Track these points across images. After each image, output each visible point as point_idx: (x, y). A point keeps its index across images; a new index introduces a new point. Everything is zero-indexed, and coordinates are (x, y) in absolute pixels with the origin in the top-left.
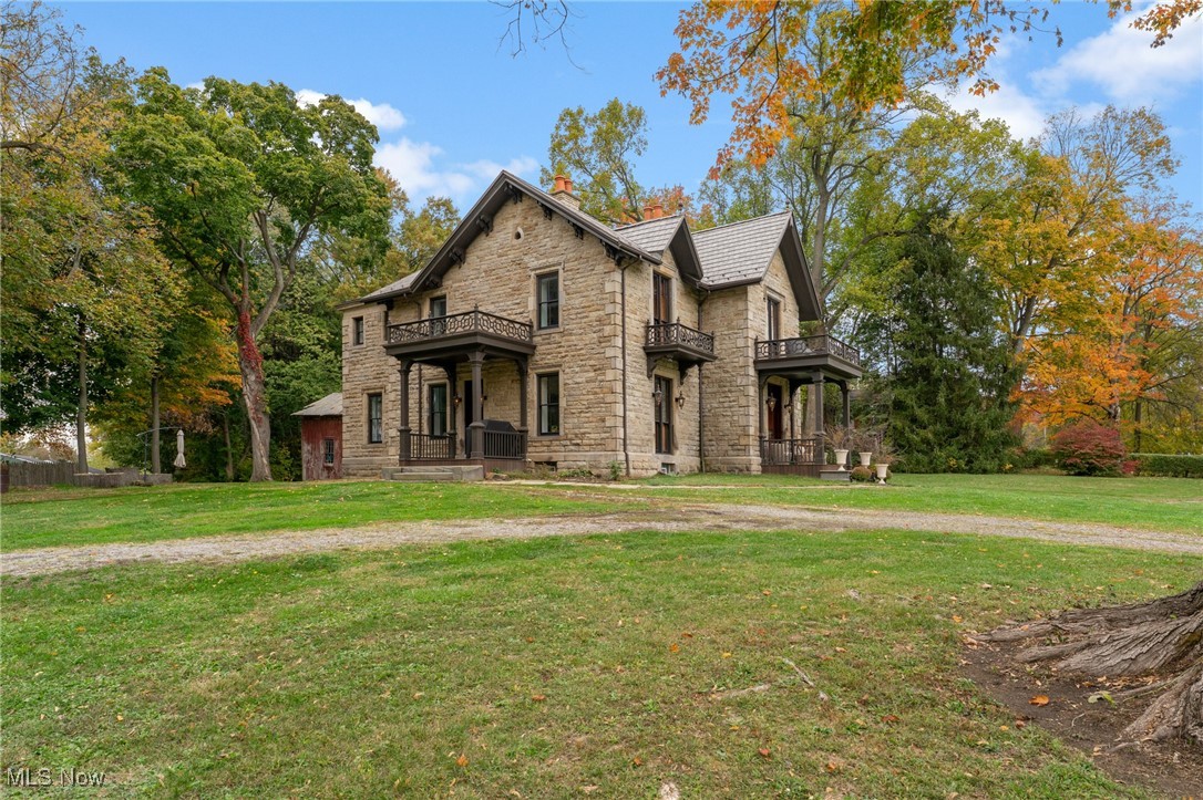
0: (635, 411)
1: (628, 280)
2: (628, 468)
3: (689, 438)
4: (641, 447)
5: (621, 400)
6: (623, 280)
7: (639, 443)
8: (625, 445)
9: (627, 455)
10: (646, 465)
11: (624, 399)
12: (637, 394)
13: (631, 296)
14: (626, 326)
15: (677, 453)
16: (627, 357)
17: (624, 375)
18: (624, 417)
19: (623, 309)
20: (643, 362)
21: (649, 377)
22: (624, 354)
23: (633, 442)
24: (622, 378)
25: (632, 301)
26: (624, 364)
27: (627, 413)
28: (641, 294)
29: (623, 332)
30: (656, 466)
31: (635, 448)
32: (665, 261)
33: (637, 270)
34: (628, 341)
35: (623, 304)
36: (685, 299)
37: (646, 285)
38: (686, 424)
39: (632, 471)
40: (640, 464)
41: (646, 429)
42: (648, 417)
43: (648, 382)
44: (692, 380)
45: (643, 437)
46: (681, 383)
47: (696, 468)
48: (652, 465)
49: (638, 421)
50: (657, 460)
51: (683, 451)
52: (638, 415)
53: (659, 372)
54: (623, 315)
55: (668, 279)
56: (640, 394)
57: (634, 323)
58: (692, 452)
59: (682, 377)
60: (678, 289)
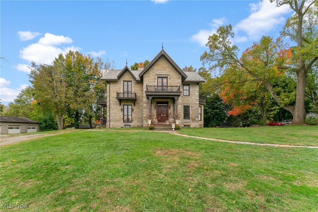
0: (114, 114)
1: (111, 86)
2: (109, 126)
3: (138, 118)
4: (117, 121)
5: (109, 112)
6: (110, 86)
8: (110, 121)
9: (110, 124)
10: (117, 125)
11: (110, 111)
12: (115, 110)
13: (113, 89)
14: (110, 95)
15: (133, 122)
16: (111, 102)
17: (110, 106)
18: (110, 115)
19: (110, 92)
20: (118, 103)
21: (120, 105)
22: (110, 102)
23: (113, 120)
24: (109, 107)
25: (113, 90)
26: (110, 104)
27: (111, 114)
28: (117, 88)
29: (110, 97)
30: (122, 125)
31: (114, 122)
32: (128, 78)
33: (116, 82)
34: (112, 99)
35: (110, 91)
36: (137, 85)
37: (120, 85)
38: (137, 115)
39: (112, 127)
40: (115, 125)
41: (119, 117)
42: (119, 115)
43: (120, 107)
44: (140, 104)
45: (117, 119)
46: (135, 106)
47: (141, 126)
48: (120, 125)
49: (115, 116)
50: (123, 124)
51: (135, 122)
52: (116, 114)
53: (125, 104)
54: (110, 94)
55: (131, 81)
56: (116, 110)
57: (114, 94)
58: (140, 122)
59: (134, 104)
60: (134, 83)
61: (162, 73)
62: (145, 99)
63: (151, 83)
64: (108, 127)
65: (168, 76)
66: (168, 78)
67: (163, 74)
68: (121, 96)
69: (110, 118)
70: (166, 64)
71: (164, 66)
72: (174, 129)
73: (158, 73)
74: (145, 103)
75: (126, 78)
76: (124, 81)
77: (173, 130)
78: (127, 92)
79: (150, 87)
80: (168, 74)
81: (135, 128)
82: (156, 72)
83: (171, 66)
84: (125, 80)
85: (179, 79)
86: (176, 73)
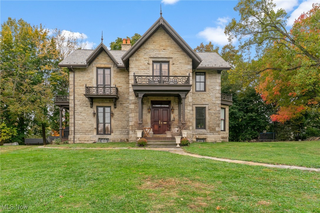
0: (82, 120)
1: (76, 75)
2: (74, 141)
3: (121, 128)
4: (86, 132)
5: (73, 117)
6: (74, 76)
7: (85, 131)
8: (74, 133)
9: (74, 136)
10: (87, 139)
11: (74, 117)
12: (83, 114)
13: (80, 80)
14: (75, 91)
15: (112, 134)
16: (76, 102)
17: (74, 108)
18: (74, 123)
19: (74, 86)
20: (89, 103)
21: (91, 107)
22: (74, 101)
23: (81, 131)
24: (73, 110)
25: (80, 82)
26: (74, 105)
27: (76, 122)
28: (87, 78)
29: (74, 94)
30: (94, 139)
31: (81, 133)
32: (105, 62)
33: (85, 70)
34: (77, 97)
35: (74, 84)
36: (120, 74)
37: (91, 74)
38: (120, 123)
39: (78, 142)
40: (83, 139)
41: (90, 126)
42: (91, 122)
43: (92, 109)
44: (125, 105)
45: (87, 129)
46: (115, 108)
47: (125, 140)
48: (92, 139)
49: (84, 124)
50: (95, 137)
51: (117, 133)
52: (84, 122)
53: (99, 105)
54: (74, 88)
55: (110, 68)
56: (86, 114)
57: (82, 89)
58: (124, 134)
59: (115, 105)
60: (115, 71)
61: (160, 54)
62: (132, 98)
63: (143, 71)
64: (72, 142)
65: (171, 60)
66: (171, 63)
67: (163, 56)
68: (94, 92)
69: (75, 128)
70: (167, 40)
71: (164, 44)
72: (180, 144)
73: (153, 54)
74: (133, 104)
75: (102, 62)
76: (98, 68)
77: (178, 146)
78: (102, 86)
79: (141, 78)
80: (171, 56)
81: (117, 143)
82: (150, 54)
83: (175, 43)
84: (99, 66)
85: (188, 64)
86: (183, 55)
